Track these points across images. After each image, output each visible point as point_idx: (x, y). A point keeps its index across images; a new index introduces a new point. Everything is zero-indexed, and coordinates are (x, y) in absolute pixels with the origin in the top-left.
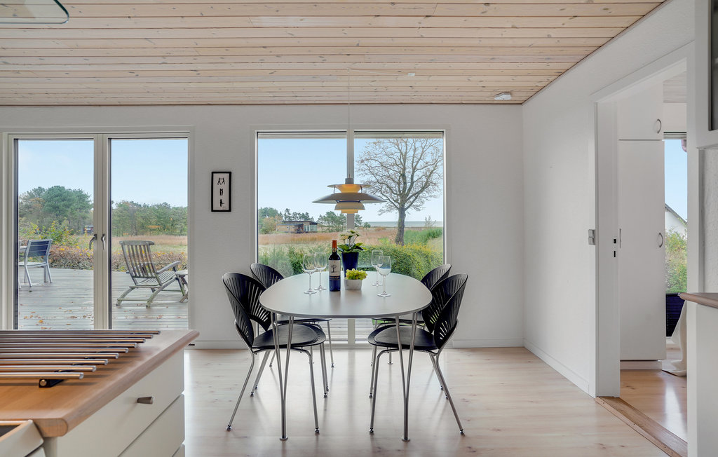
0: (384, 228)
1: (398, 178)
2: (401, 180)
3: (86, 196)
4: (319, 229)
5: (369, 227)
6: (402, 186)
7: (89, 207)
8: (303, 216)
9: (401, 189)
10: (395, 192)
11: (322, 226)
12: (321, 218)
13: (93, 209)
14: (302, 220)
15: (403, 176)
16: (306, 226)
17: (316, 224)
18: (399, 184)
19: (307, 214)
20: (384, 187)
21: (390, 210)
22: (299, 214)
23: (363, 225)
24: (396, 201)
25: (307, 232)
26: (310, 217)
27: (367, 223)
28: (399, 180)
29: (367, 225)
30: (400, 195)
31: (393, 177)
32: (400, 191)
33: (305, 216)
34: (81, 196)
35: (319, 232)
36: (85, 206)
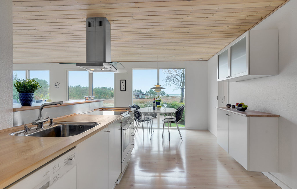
0: (176, 97)
1: (181, 75)
2: (182, 76)
3: (46, 82)
4: (146, 97)
5: (169, 96)
6: (183, 78)
7: (48, 87)
8: (139, 91)
9: (182, 80)
10: (179, 81)
11: (147, 96)
12: (147, 92)
13: (49, 88)
14: (139, 93)
15: (183, 74)
16: (140, 95)
17: (145, 95)
18: (181, 77)
19: (141, 90)
20: (175, 79)
21: (177, 89)
22: (137, 90)
23: (166, 95)
24: (180, 85)
25: (141, 98)
26: (142, 92)
27: (168, 95)
28: (181, 76)
29: (168, 96)
30: (182, 82)
31: (179, 74)
32: (182, 81)
33: (140, 91)
34: (45, 82)
35: (146, 98)
36: (46, 87)
